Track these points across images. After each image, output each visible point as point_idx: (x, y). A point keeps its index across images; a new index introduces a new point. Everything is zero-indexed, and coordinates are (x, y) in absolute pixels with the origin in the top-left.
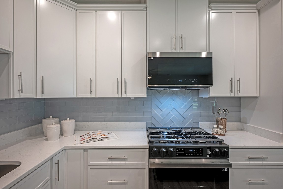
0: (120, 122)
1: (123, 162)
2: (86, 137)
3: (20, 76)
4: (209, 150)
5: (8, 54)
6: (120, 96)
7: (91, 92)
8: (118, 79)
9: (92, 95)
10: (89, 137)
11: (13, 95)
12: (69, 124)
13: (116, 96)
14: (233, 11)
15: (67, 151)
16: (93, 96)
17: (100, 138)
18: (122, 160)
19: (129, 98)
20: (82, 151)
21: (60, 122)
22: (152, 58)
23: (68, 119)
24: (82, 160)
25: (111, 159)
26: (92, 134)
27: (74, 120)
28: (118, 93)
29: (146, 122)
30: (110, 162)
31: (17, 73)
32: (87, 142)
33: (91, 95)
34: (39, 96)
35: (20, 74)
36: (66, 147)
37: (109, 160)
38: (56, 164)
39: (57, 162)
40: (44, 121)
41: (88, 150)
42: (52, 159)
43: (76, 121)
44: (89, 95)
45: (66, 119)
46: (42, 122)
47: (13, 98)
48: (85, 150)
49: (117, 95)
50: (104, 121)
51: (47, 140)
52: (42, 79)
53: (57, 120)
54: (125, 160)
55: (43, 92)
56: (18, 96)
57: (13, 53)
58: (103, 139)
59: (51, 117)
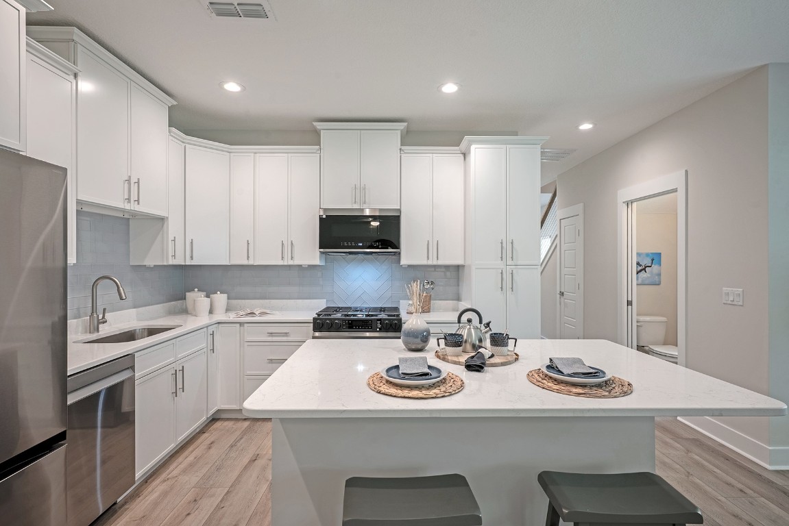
1: (285, 339)
2: (242, 313)
4: (379, 322)
5: (163, 219)
6: (285, 263)
7: (248, 257)
8: (283, 241)
11: (167, 261)
12: (220, 299)
13: (281, 263)
14: (431, 155)
15: (221, 325)
16: (251, 262)
17: (259, 313)
18: (283, 336)
19: (300, 266)
20: (238, 325)
21: (208, 296)
22: (324, 217)
23: (219, 292)
24: (238, 335)
26: (249, 310)
27: (226, 295)
28: (282, 259)
29: (325, 300)
30: (270, 339)
31: (171, 238)
32: (242, 317)
33: (248, 262)
34: (188, 263)
36: (219, 320)
37: (269, 336)
39: (212, 334)
40: (188, 294)
41: (246, 325)
42: (207, 327)
43: (228, 298)
44: (245, 262)
45: (216, 293)
46: (185, 298)
47: (167, 264)
48: (241, 324)
49: (282, 261)
51: (195, 315)
52: (192, 243)
53: (205, 293)
54: (287, 336)
55: (192, 258)
56: (171, 262)
57: (167, 218)
58: (263, 314)
59: (196, 290)
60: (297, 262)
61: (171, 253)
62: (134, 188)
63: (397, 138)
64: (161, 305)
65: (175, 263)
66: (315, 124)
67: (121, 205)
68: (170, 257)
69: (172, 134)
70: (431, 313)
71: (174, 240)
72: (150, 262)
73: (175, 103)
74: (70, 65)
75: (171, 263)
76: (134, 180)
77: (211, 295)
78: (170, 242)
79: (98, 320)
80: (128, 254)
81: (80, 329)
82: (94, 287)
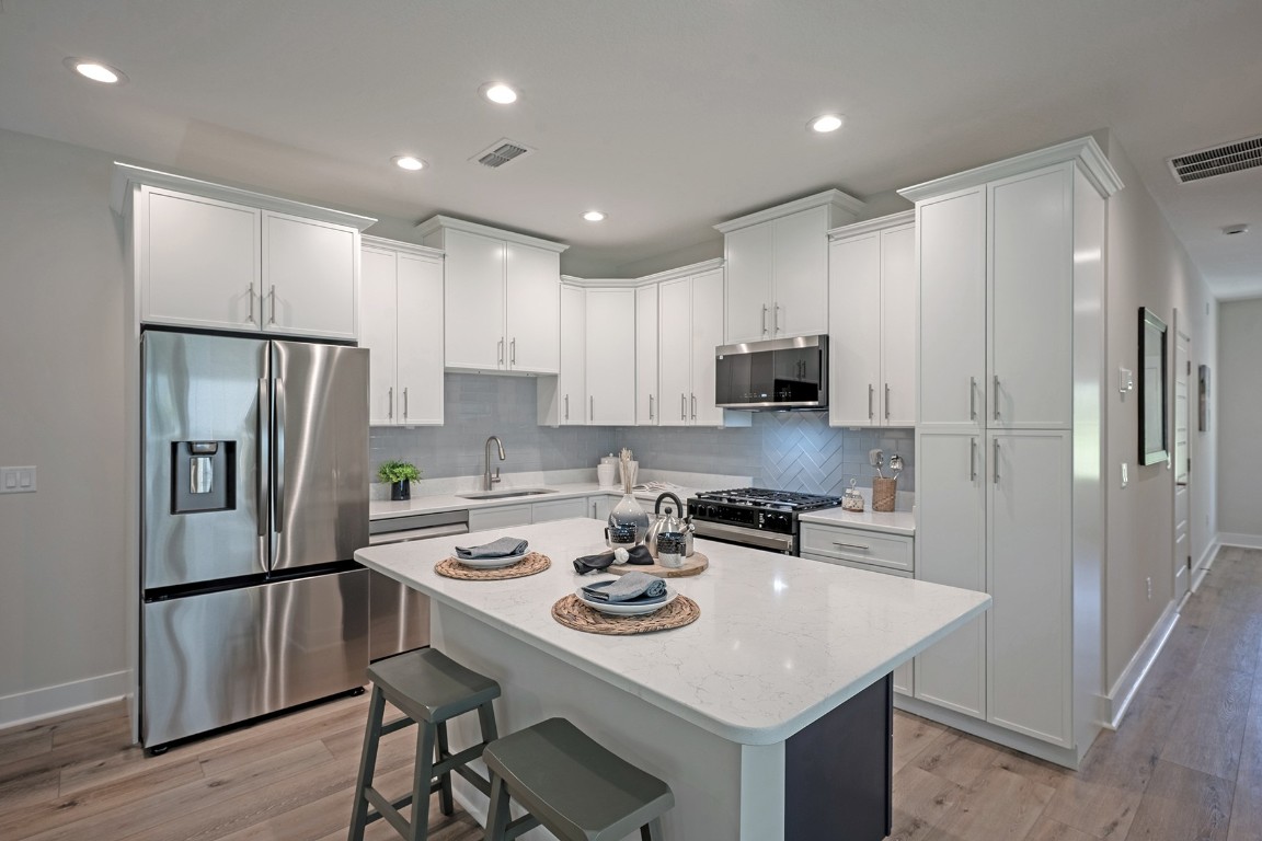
4: (761, 514)
5: (554, 377)
6: (688, 423)
7: (651, 417)
14: (877, 233)
16: (655, 422)
22: (721, 358)
29: (752, 478)
31: (563, 396)
33: (652, 421)
39: (594, 504)
42: (587, 497)
43: (640, 467)
49: (684, 421)
52: (592, 400)
55: (592, 418)
56: (565, 422)
57: (559, 376)
59: (611, 455)
61: (564, 413)
62: (510, 349)
63: (822, 218)
65: (569, 424)
66: (716, 227)
67: (495, 367)
68: (563, 417)
69: (565, 281)
70: (895, 514)
71: (567, 399)
73: (567, 247)
74: (437, 251)
76: (509, 341)
78: (563, 401)
79: (491, 478)
80: (535, 414)
82: (488, 446)
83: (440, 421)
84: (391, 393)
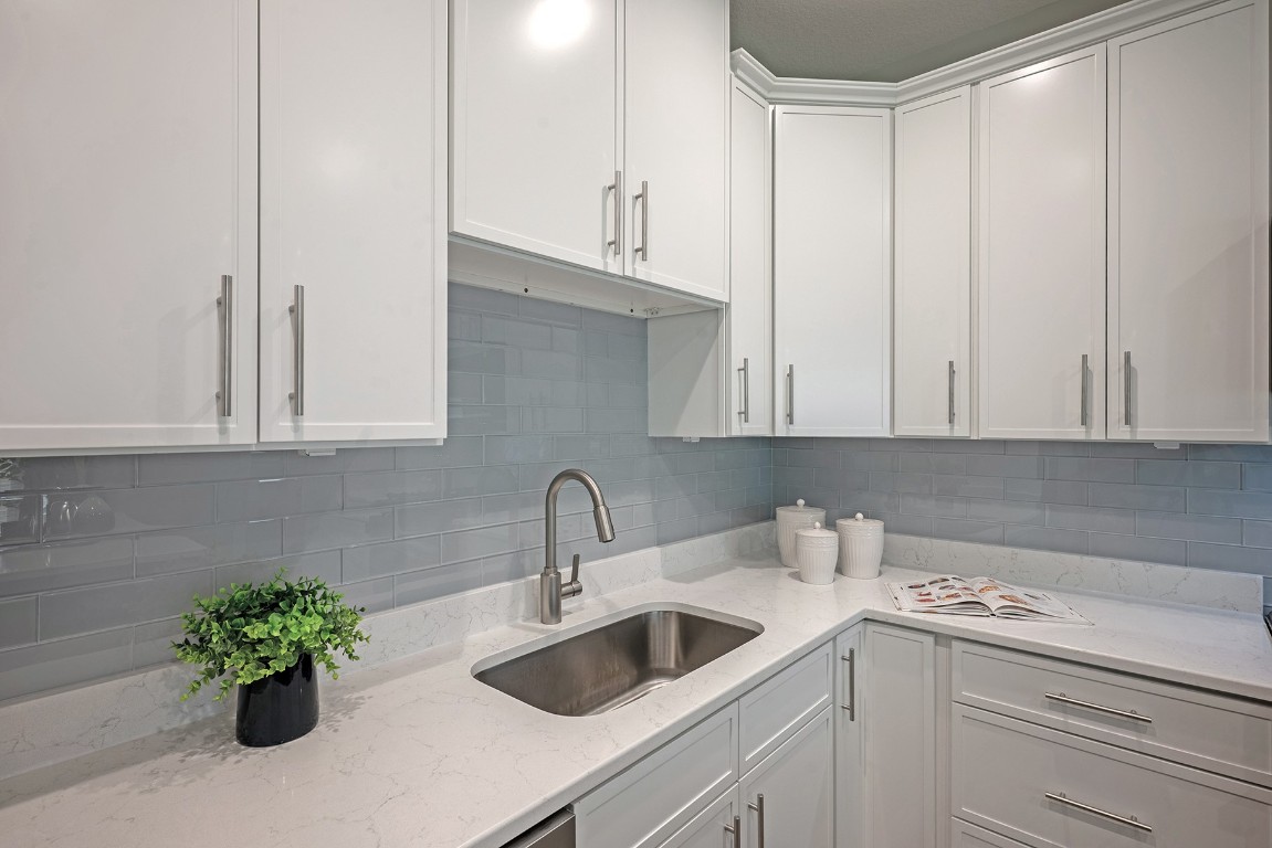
0: (1087, 559)
1: (1126, 735)
2: (935, 590)
3: (742, 372)
6: (1097, 435)
7: (951, 416)
8: (1085, 357)
9: (955, 428)
10: (952, 596)
11: (728, 426)
12: (866, 534)
13: (1077, 433)
16: (961, 431)
17: (1002, 607)
18: (1119, 725)
19: (1150, 445)
20: (931, 639)
21: (829, 524)
23: (860, 515)
24: (929, 672)
25: (1060, 703)
26: (958, 585)
27: (878, 523)
28: (1084, 422)
29: (1261, 577)
30: (1056, 717)
31: (737, 363)
32: (945, 611)
33: (952, 429)
34: (782, 431)
35: (742, 366)
36: (868, 611)
37: (1051, 708)
38: (843, 659)
39: (847, 655)
40: (781, 512)
41: (954, 644)
42: (834, 639)
43: (886, 530)
44: (942, 430)
45: (852, 516)
46: (774, 518)
47: (729, 435)
48: (941, 638)
49: (1083, 429)
50: (1002, 543)
51: (797, 576)
52: (790, 376)
53: (821, 514)
54: (1138, 730)
55: (790, 417)
56: (738, 429)
57: (728, 305)
58: (1013, 612)
59: (801, 502)
60: (1143, 433)
61: (736, 407)
62: (632, 214)
64: (722, 535)
65: (746, 433)
68: (735, 417)
69: (739, 72)
71: (745, 369)
72: (692, 428)
75: (736, 432)
76: (631, 188)
77: (840, 522)
78: (735, 374)
79: (561, 586)
80: (644, 410)
81: (522, 607)
82: (550, 499)
83: (431, 425)
84: (224, 304)
